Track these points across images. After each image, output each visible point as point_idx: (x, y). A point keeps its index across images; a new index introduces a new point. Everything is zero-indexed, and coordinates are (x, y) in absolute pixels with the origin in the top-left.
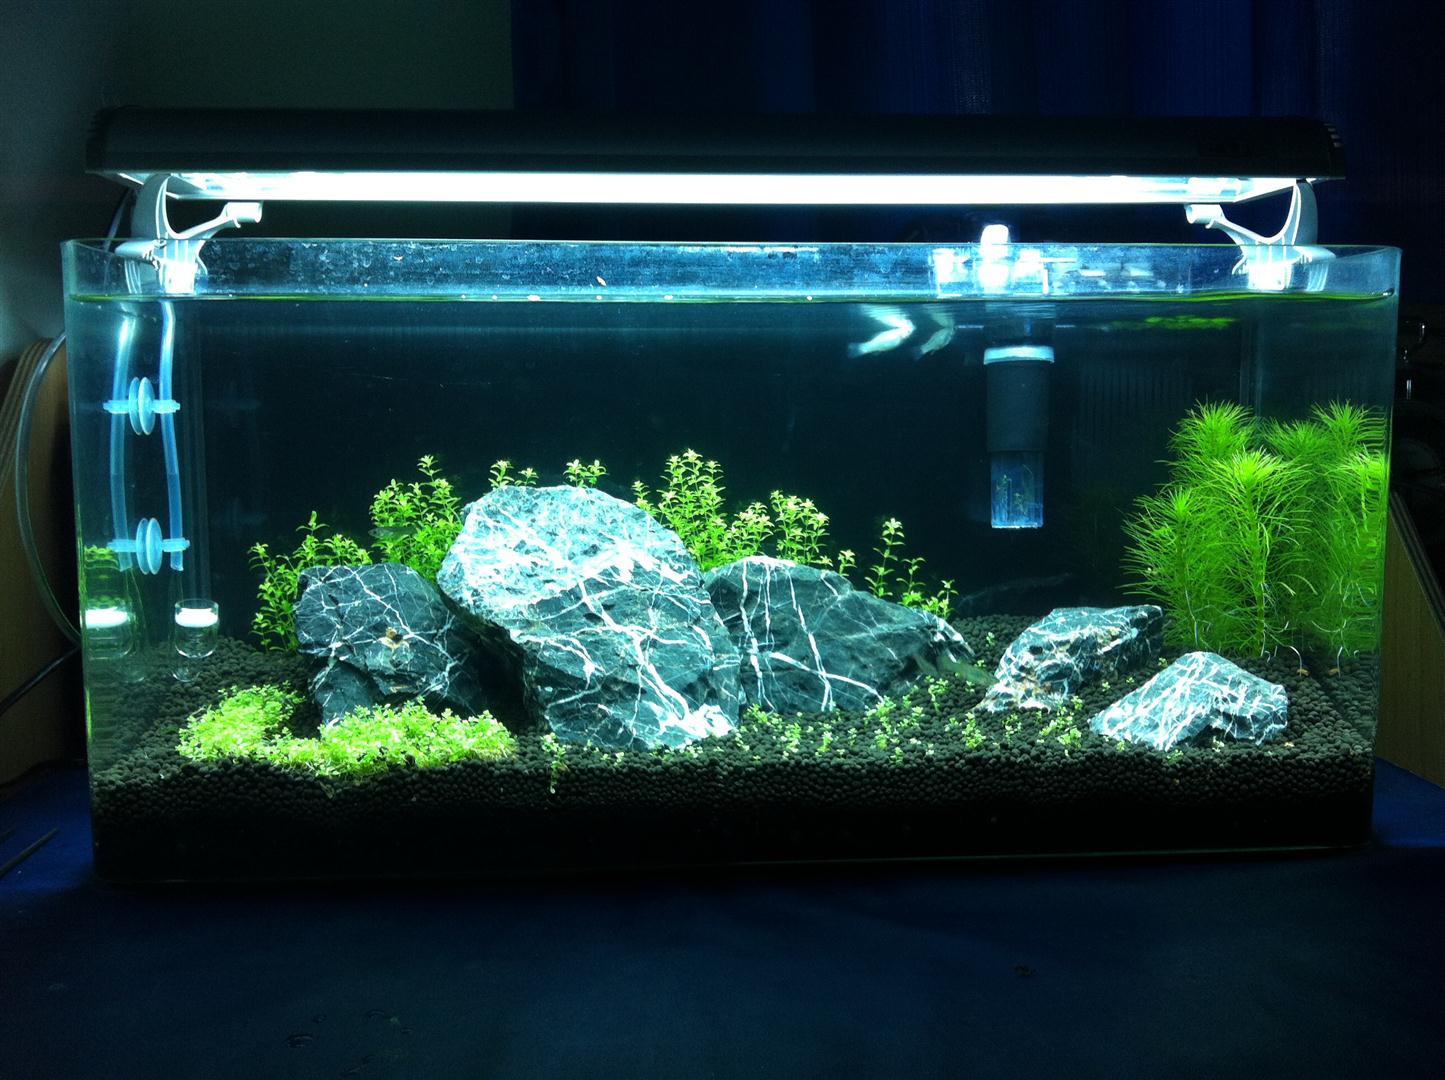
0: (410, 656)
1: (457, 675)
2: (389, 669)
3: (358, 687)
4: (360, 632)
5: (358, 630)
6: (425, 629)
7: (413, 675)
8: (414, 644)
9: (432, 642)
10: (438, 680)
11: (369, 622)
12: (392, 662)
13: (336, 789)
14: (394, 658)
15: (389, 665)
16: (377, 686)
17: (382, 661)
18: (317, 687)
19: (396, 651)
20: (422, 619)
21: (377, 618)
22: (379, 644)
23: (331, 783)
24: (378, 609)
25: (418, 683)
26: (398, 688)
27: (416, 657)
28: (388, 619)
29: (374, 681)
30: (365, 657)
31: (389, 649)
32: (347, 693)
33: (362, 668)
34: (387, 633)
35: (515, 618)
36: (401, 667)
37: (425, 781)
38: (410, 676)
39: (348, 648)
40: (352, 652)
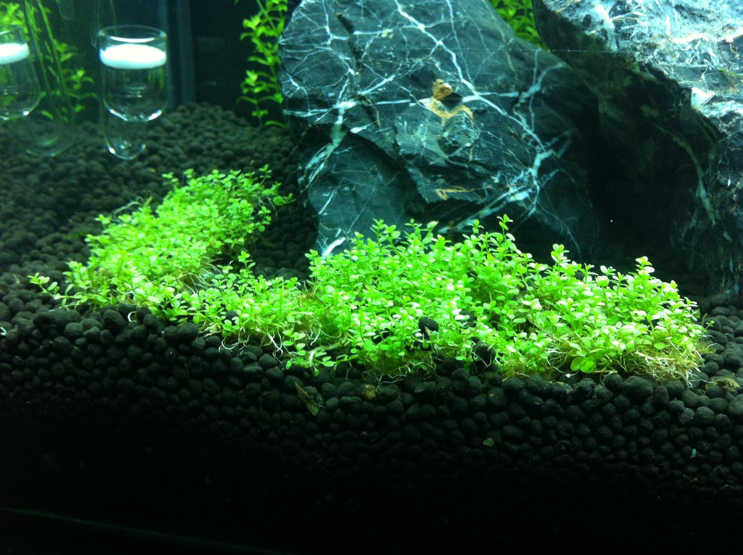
0: (475, 134)
1: (552, 174)
2: (437, 156)
3: (380, 185)
4: (388, 85)
5: (385, 81)
6: (500, 89)
7: (478, 169)
8: (480, 113)
9: (510, 113)
10: (520, 182)
11: (405, 68)
12: (442, 142)
13: (326, 398)
14: (446, 134)
15: (436, 149)
16: (414, 185)
17: (424, 139)
18: (311, 178)
19: (449, 123)
20: (495, 70)
21: (419, 61)
22: (421, 109)
23: (318, 383)
24: (421, 47)
25: (486, 186)
26: (450, 191)
27: (484, 136)
28: (437, 65)
29: (409, 175)
30: (395, 130)
31: (437, 119)
32: (361, 194)
33: (389, 150)
34: (435, 91)
35: (696, 65)
36: (457, 153)
37: (517, 409)
38: (472, 170)
39: (365, 112)
40: (373, 119)
